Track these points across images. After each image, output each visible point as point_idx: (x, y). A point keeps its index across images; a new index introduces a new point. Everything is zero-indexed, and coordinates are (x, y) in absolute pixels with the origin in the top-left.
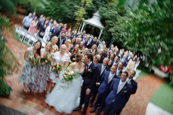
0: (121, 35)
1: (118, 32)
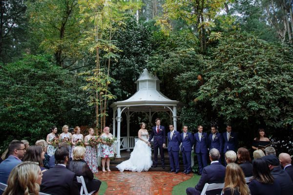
0: (245, 92)
1: (231, 87)
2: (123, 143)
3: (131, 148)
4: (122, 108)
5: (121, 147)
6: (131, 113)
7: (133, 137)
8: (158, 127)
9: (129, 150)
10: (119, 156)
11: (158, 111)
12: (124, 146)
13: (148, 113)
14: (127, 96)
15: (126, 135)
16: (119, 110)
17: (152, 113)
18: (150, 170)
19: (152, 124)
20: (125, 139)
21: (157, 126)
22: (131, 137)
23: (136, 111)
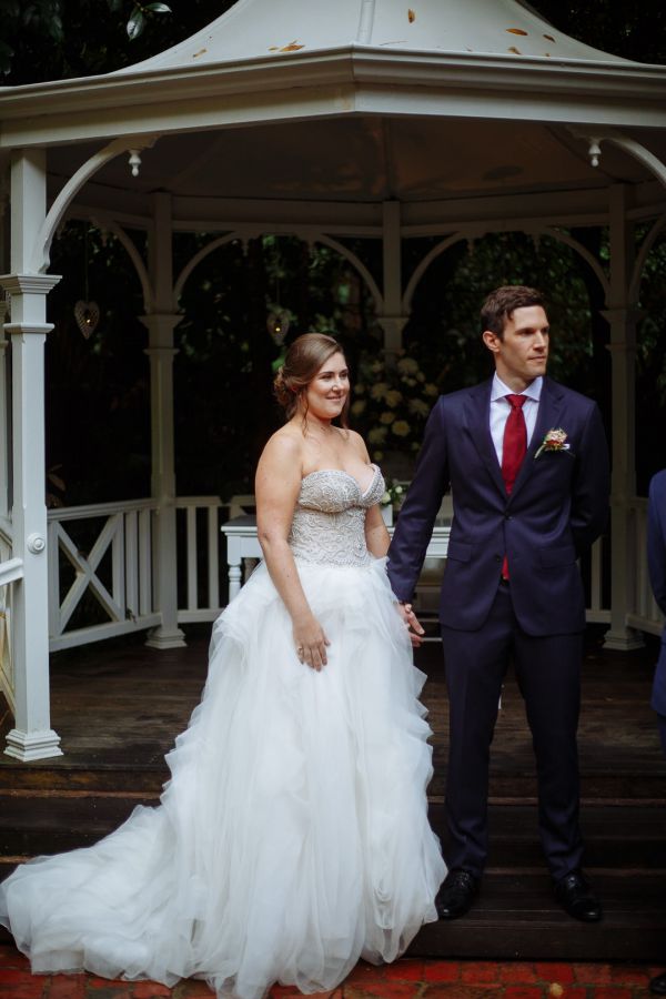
2: (104, 572)
3: (193, 614)
4: (56, 166)
5: (89, 612)
6: (184, 245)
7: (213, 504)
8: (516, 402)
9: (170, 639)
10: (36, 739)
11: (471, 232)
12: (115, 603)
13: (371, 251)
14: (133, 27)
15: (137, 486)
16: (28, 185)
17: (413, 250)
18: (426, 947)
19: (409, 365)
20: (122, 527)
21: (501, 388)
22: (191, 505)
23: (243, 234)
